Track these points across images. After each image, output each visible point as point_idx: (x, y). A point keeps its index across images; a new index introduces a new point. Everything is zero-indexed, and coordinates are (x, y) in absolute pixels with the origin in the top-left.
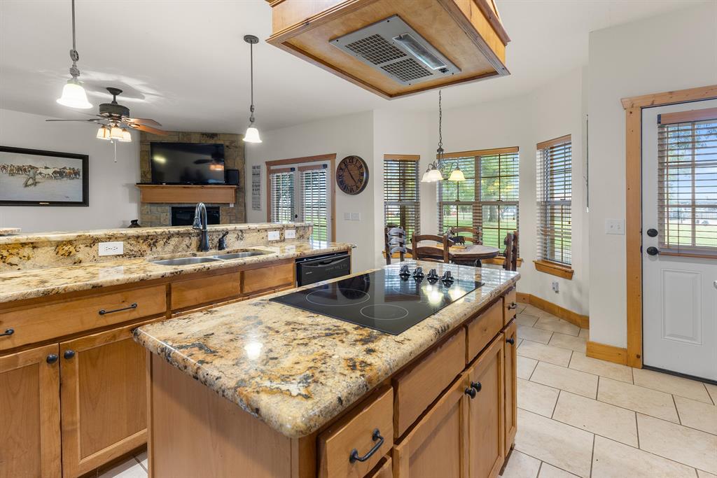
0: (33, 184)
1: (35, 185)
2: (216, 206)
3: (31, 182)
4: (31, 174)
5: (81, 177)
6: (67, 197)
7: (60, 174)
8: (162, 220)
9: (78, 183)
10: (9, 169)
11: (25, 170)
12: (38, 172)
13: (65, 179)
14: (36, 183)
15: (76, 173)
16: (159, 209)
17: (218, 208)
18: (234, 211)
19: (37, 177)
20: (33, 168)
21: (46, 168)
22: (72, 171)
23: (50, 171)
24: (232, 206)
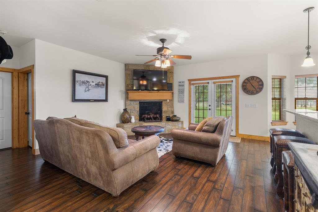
0: (88, 90)
1: (89, 91)
2: (161, 101)
3: (87, 89)
4: (87, 85)
5: (105, 87)
6: (100, 97)
7: (98, 85)
8: (136, 108)
9: (104, 89)
10: (79, 82)
11: (85, 83)
12: (90, 84)
13: (99, 88)
14: (89, 90)
15: (103, 85)
16: (135, 103)
17: (162, 102)
18: (169, 103)
19: (89, 87)
20: (88, 82)
21: (93, 82)
22: (102, 84)
23: (94, 84)
24: (168, 101)
